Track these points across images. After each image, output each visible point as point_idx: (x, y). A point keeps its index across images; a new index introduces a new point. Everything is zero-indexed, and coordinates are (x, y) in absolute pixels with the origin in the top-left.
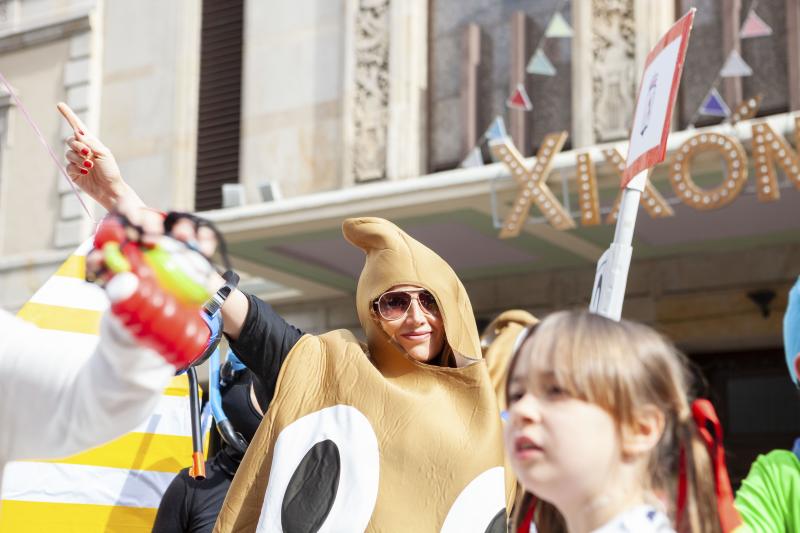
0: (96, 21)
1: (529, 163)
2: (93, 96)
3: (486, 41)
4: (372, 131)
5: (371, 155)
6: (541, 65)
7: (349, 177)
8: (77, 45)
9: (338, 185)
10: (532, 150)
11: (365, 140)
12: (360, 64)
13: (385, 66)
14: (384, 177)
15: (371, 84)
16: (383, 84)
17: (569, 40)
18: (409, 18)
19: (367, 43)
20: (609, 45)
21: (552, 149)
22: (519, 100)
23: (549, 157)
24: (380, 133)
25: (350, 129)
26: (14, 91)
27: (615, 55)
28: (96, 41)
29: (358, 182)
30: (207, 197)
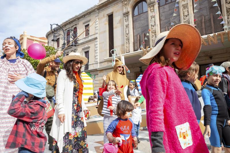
0: (98, 38)
1: (145, 50)
2: (98, 46)
3: (140, 36)
4: (128, 47)
5: (128, 50)
6: (146, 39)
7: (126, 52)
8: (96, 40)
9: (124, 53)
10: (145, 48)
11: (127, 48)
12: (126, 40)
13: (129, 40)
14: (129, 52)
15: (127, 42)
16: (129, 42)
17: (149, 36)
18: (131, 34)
19: (127, 38)
20: (153, 36)
21: (147, 48)
22: (144, 43)
23: (147, 49)
24: (129, 47)
25: (125, 47)
26: (89, 46)
27: (154, 37)
28: (98, 40)
29: (127, 53)
30: (110, 55)
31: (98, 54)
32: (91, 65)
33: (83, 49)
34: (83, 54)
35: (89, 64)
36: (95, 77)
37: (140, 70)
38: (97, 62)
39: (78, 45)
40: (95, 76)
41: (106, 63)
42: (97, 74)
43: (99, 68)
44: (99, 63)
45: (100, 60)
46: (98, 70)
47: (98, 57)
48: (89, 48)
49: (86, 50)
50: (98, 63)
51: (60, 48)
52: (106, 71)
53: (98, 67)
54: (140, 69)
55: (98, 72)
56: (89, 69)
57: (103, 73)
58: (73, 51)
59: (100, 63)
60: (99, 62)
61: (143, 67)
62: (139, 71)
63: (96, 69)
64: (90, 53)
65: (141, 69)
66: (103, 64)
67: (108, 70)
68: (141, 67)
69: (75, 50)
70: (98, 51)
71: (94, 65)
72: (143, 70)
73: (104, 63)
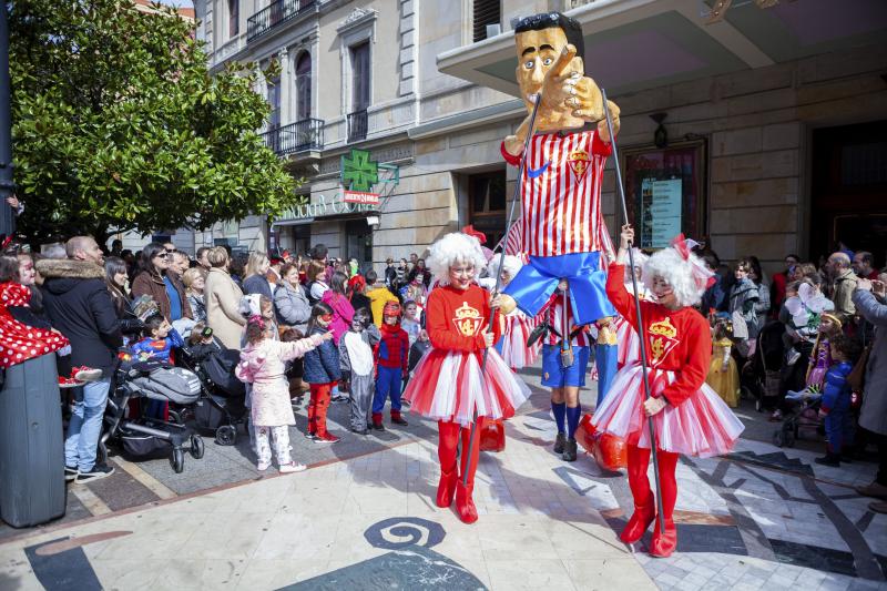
2: (415, 3)
30: (480, 34)
31: (416, 53)
32: (377, 112)
33: (343, 33)
34: (341, 58)
35: (369, 110)
36: (398, 178)
37: (656, 133)
38: (410, 97)
39: (319, 16)
40: (397, 170)
41: (457, 99)
42: (410, 163)
43: (417, 125)
44: (418, 103)
45: (423, 82)
46: (413, 142)
47: (415, 69)
48: (368, 21)
49: (356, 39)
50: (413, 101)
51: (243, 37)
52: (455, 142)
53: (415, 119)
54: (655, 126)
55: (415, 148)
56: (369, 138)
57: (440, 153)
58: (295, 45)
59: (424, 100)
60: (418, 96)
61: (673, 116)
62: (651, 137)
63: (406, 133)
64: (373, 49)
65: (661, 129)
66: (438, 108)
67: (463, 140)
68: (659, 117)
69: (303, 41)
70: (416, 37)
71: (397, 113)
72: (672, 135)
73: (447, 99)
